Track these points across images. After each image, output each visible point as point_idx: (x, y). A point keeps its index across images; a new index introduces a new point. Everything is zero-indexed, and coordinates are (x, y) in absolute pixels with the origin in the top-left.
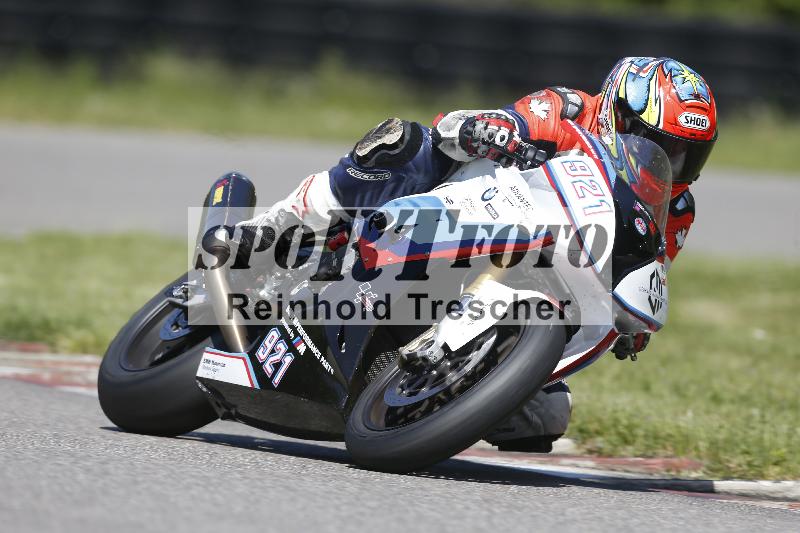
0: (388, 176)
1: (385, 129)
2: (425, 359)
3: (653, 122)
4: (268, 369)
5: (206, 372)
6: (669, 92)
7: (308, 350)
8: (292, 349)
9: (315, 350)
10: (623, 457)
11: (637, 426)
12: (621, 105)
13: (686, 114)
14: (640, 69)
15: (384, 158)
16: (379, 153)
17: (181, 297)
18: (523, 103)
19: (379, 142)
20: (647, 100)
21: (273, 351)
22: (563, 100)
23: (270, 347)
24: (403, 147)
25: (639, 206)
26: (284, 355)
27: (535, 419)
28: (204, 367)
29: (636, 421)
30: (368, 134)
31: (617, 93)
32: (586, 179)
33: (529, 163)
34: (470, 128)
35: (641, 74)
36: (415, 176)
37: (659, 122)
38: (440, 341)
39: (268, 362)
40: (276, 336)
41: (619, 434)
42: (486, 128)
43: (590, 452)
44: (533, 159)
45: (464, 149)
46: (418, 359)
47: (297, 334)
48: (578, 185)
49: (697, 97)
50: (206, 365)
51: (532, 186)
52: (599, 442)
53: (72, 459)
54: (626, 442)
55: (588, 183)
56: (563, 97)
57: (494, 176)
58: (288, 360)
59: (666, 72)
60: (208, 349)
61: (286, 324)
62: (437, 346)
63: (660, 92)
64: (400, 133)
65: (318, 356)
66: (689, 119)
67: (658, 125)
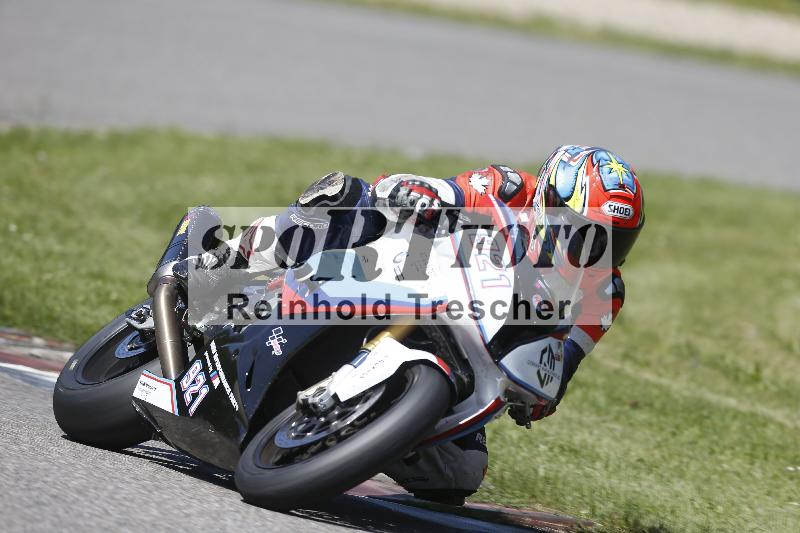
3: (578, 209)
4: (188, 398)
5: (140, 393)
7: (221, 384)
8: (209, 382)
13: (610, 203)
14: (571, 158)
16: (319, 203)
18: (464, 176)
19: (321, 193)
20: (574, 188)
21: (194, 382)
22: (503, 178)
23: (192, 376)
24: (341, 200)
26: (202, 387)
28: (141, 389)
30: (313, 185)
31: (549, 180)
35: (571, 163)
37: (583, 209)
38: (331, 390)
39: (189, 391)
40: (199, 369)
42: (408, 195)
46: (309, 405)
47: (215, 368)
49: (622, 187)
56: (504, 174)
58: (205, 391)
59: (595, 161)
60: (145, 372)
61: (208, 358)
62: (328, 394)
63: (587, 180)
64: (340, 186)
65: (228, 391)
66: (612, 208)
67: (582, 212)
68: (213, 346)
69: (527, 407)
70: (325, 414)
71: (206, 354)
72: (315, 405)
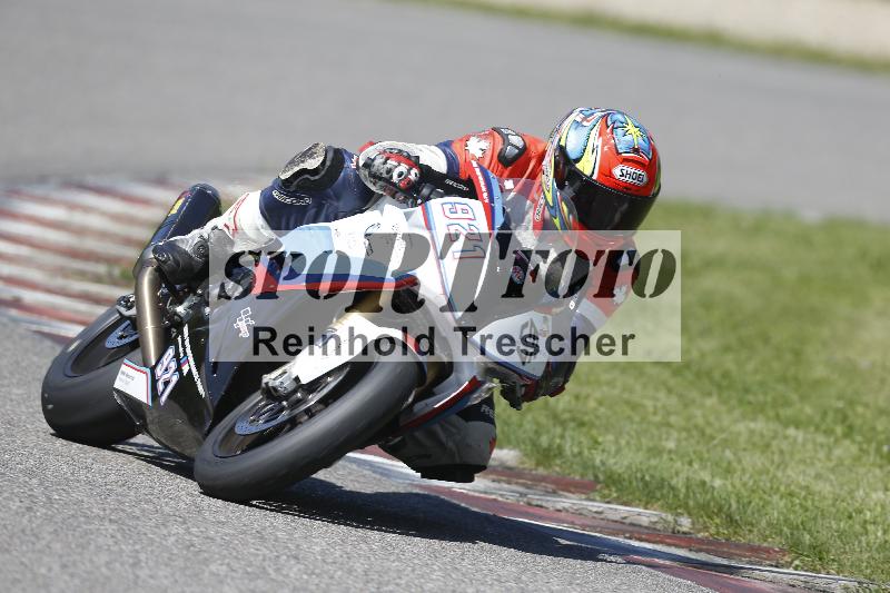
0: (309, 201)
1: (309, 154)
3: (587, 172)
4: (160, 387)
5: (121, 383)
6: (608, 143)
7: (190, 370)
8: (179, 369)
9: (194, 371)
12: (561, 152)
14: (585, 118)
15: (306, 182)
16: (301, 177)
19: (302, 166)
20: (584, 150)
21: (166, 370)
22: (504, 142)
23: (165, 363)
24: (323, 173)
26: (173, 374)
27: (450, 444)
28: (121, 379)
31: (559, 141)
34: (368, 162)
35: (585, 123)
36: (335, 203)
37: (593, 173)
39: (162, 380)
40: (172, 355)
42: (385, 163)
47: (185, 353)
49: (636, 151)
50: (122, 377)
56: (505, 139)
58: (175, 379)
59: (609, 123)
60: (126, 361)
61: (180, 343)
62: (289, 377)
63: (599, 142)
64: (321, 159)
65: (196, 377)
66: (624, 172)
67: (591, 176)
68: (186, 330)
69: (518, 388)
70: (286, 397)
71: (179, 339)
72: (275, 389)
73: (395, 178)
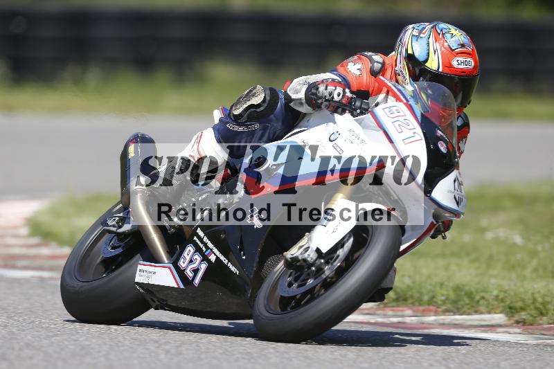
0: (257, 126)
2: (305, 260)
3: (435, 68)
4: (190, 274)
6: (443, 45)
7: (217, 258)
8: (205, 258)
9: (222, 258)
10: (540, 324)
11: (549, 303)
12: (410, 58)
13: (457, 58)
14: (420, 32)
15: (253, 114)
16: (249, 111)
17: (114, 226)
18: (342, 66)
19: (249, 103)
20: (428, 53)
21: (191, 261)
22: (370, 61)
23: (188, 258)
24: (266, 105)
25: (439, 133)
26: (200, 263)
28: (139, 275)
29: (548, 299)
30: (239, 99)
31: (407, 50)
32: (401, 119)
33: (358, 111)
34: (314, 91)
35: (422, 35)
36: (275, 125)
37: (439, 67)
38: (313, 246)
39: (189, 269)
40: (192, 250)
41: (537, 309)
42: (326, 89)
43: (518, 322)
44: (360, 108)
45: (309, 105)
46: (299, 261)
47: (207, 248)
48: (396, 124)
49: (463, 46)
50: (142, 273)
51: (363, 128)
52: (523, 315)
53: (156, 345)
54: (542, 314)
55: (403, 121)
56: (370, 59)
57: (335, 123)
58: (204, 266)
59: (439, 32)
60: (140, 262)
61: (198, 241)
62: (312, 250)
63: (437, 46)
64: (263, 96)
65: (226, 262)
66: (460, 62)
67: (438, 69)
68: (200, 232)
70: (313, 264)
71: (195, 238)
73: (336, 98)
